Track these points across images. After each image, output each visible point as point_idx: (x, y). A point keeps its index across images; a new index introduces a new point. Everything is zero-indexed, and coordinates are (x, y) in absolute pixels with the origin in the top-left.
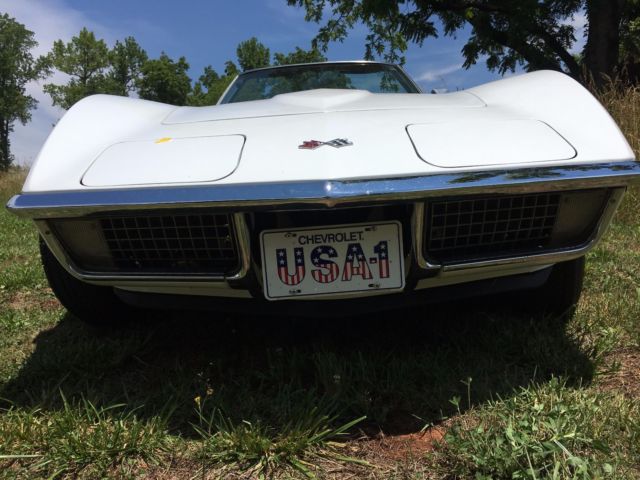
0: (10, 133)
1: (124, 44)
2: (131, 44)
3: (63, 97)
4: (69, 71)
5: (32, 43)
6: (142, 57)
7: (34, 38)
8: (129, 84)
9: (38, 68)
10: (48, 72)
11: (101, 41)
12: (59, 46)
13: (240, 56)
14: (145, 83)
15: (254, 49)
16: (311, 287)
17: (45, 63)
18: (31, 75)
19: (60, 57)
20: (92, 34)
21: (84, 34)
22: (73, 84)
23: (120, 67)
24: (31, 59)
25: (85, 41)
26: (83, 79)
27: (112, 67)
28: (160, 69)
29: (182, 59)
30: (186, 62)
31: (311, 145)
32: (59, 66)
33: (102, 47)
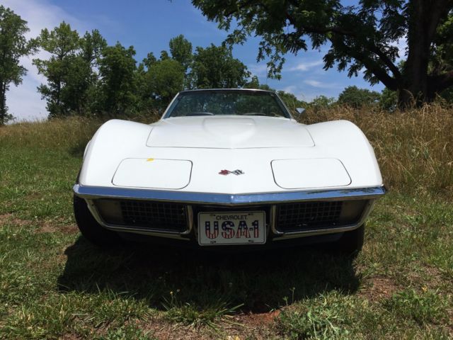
0: (7, 91)
1: (91, 34)
2: (96, 34)
3: (46, 68)
4: (51, 50)
5: (25, 29)
6: (103, 44)
7: (27, 26)
8: (93, 62)
9: (29, 47)
10: (36, 50)
11: (75, 31)
12: (45, 33)
13: (171, 47)
14: (104, 62)
15: (181, 43)
17: (34, 44)
18: (24, 52)
19: (45, 40)
20: (69, 26)
21: (63, 25)
22: (53, 59)
23: (88, 50)
24: (24, 40)
25: (64, 30)
26: (61, 56)
27: (81, 50)
28: (115, 53)
29: (131, 47)
30: (134, 49)
31: (225, 172)
32: (44, 46)
33: (75, 35)
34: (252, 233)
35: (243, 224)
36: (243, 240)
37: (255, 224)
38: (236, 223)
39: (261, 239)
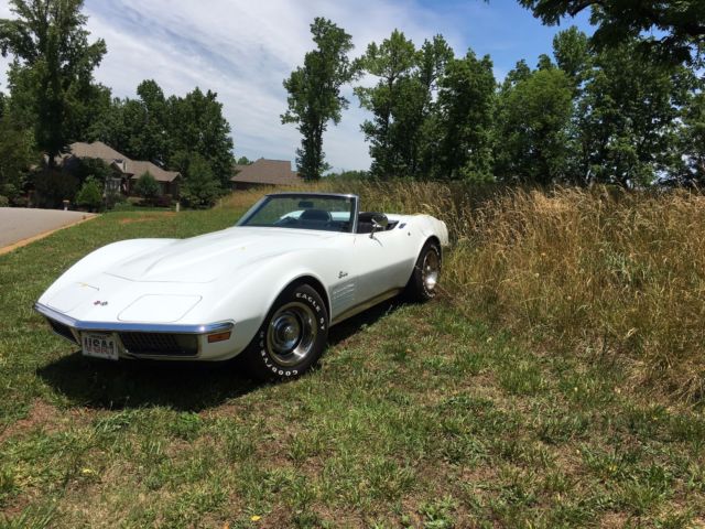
0: (324, 133)
1: (432, 43)
2: (439, 42)
3: (369, 98)
4: (378, 72)
5: (349, 46)
6: (449, 54)
7: (352, 41)
8: (434, 83)
9: (353, 70)
10: (360, 74)
11: (410, 42)
12: (372, 48)
13: (556, 47)
14: (445, 83)
15: (572, 39)
16: (93, 353)
17: (359, 65)
18: (346, 77)
19: (371, 61)
20: (402, 35)
21: (395, 35)
22: (381, 85)
23: (426, 66)
24: (347, 62)
25: (397, 43)
26: (391, 79)
27: (417, 68)
28: (461, 69)
29: (487, 57)
30: (490, 60)
31: (98, 303)
32: (370, 67)
33: (410, 46)
34: (109, 350)
35: (104, 343)
36: (105, 355)
37: (111, 344)
38: (100, 341)
39: (115, 357)
